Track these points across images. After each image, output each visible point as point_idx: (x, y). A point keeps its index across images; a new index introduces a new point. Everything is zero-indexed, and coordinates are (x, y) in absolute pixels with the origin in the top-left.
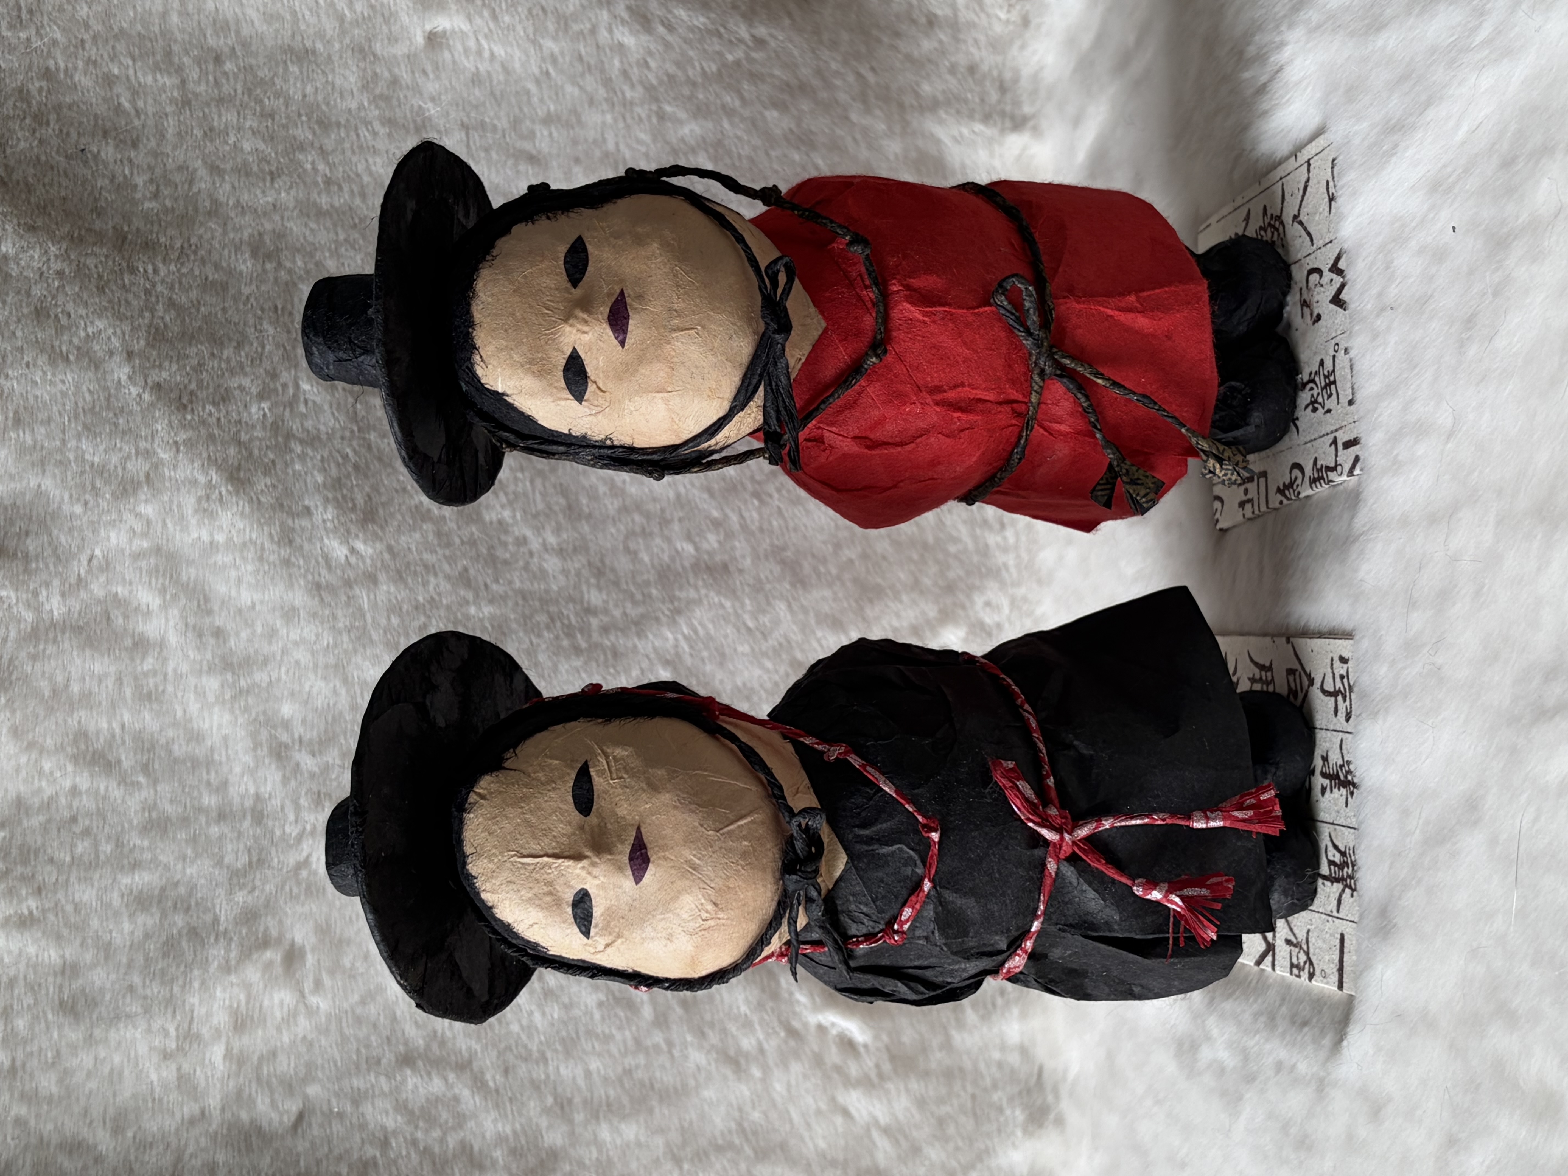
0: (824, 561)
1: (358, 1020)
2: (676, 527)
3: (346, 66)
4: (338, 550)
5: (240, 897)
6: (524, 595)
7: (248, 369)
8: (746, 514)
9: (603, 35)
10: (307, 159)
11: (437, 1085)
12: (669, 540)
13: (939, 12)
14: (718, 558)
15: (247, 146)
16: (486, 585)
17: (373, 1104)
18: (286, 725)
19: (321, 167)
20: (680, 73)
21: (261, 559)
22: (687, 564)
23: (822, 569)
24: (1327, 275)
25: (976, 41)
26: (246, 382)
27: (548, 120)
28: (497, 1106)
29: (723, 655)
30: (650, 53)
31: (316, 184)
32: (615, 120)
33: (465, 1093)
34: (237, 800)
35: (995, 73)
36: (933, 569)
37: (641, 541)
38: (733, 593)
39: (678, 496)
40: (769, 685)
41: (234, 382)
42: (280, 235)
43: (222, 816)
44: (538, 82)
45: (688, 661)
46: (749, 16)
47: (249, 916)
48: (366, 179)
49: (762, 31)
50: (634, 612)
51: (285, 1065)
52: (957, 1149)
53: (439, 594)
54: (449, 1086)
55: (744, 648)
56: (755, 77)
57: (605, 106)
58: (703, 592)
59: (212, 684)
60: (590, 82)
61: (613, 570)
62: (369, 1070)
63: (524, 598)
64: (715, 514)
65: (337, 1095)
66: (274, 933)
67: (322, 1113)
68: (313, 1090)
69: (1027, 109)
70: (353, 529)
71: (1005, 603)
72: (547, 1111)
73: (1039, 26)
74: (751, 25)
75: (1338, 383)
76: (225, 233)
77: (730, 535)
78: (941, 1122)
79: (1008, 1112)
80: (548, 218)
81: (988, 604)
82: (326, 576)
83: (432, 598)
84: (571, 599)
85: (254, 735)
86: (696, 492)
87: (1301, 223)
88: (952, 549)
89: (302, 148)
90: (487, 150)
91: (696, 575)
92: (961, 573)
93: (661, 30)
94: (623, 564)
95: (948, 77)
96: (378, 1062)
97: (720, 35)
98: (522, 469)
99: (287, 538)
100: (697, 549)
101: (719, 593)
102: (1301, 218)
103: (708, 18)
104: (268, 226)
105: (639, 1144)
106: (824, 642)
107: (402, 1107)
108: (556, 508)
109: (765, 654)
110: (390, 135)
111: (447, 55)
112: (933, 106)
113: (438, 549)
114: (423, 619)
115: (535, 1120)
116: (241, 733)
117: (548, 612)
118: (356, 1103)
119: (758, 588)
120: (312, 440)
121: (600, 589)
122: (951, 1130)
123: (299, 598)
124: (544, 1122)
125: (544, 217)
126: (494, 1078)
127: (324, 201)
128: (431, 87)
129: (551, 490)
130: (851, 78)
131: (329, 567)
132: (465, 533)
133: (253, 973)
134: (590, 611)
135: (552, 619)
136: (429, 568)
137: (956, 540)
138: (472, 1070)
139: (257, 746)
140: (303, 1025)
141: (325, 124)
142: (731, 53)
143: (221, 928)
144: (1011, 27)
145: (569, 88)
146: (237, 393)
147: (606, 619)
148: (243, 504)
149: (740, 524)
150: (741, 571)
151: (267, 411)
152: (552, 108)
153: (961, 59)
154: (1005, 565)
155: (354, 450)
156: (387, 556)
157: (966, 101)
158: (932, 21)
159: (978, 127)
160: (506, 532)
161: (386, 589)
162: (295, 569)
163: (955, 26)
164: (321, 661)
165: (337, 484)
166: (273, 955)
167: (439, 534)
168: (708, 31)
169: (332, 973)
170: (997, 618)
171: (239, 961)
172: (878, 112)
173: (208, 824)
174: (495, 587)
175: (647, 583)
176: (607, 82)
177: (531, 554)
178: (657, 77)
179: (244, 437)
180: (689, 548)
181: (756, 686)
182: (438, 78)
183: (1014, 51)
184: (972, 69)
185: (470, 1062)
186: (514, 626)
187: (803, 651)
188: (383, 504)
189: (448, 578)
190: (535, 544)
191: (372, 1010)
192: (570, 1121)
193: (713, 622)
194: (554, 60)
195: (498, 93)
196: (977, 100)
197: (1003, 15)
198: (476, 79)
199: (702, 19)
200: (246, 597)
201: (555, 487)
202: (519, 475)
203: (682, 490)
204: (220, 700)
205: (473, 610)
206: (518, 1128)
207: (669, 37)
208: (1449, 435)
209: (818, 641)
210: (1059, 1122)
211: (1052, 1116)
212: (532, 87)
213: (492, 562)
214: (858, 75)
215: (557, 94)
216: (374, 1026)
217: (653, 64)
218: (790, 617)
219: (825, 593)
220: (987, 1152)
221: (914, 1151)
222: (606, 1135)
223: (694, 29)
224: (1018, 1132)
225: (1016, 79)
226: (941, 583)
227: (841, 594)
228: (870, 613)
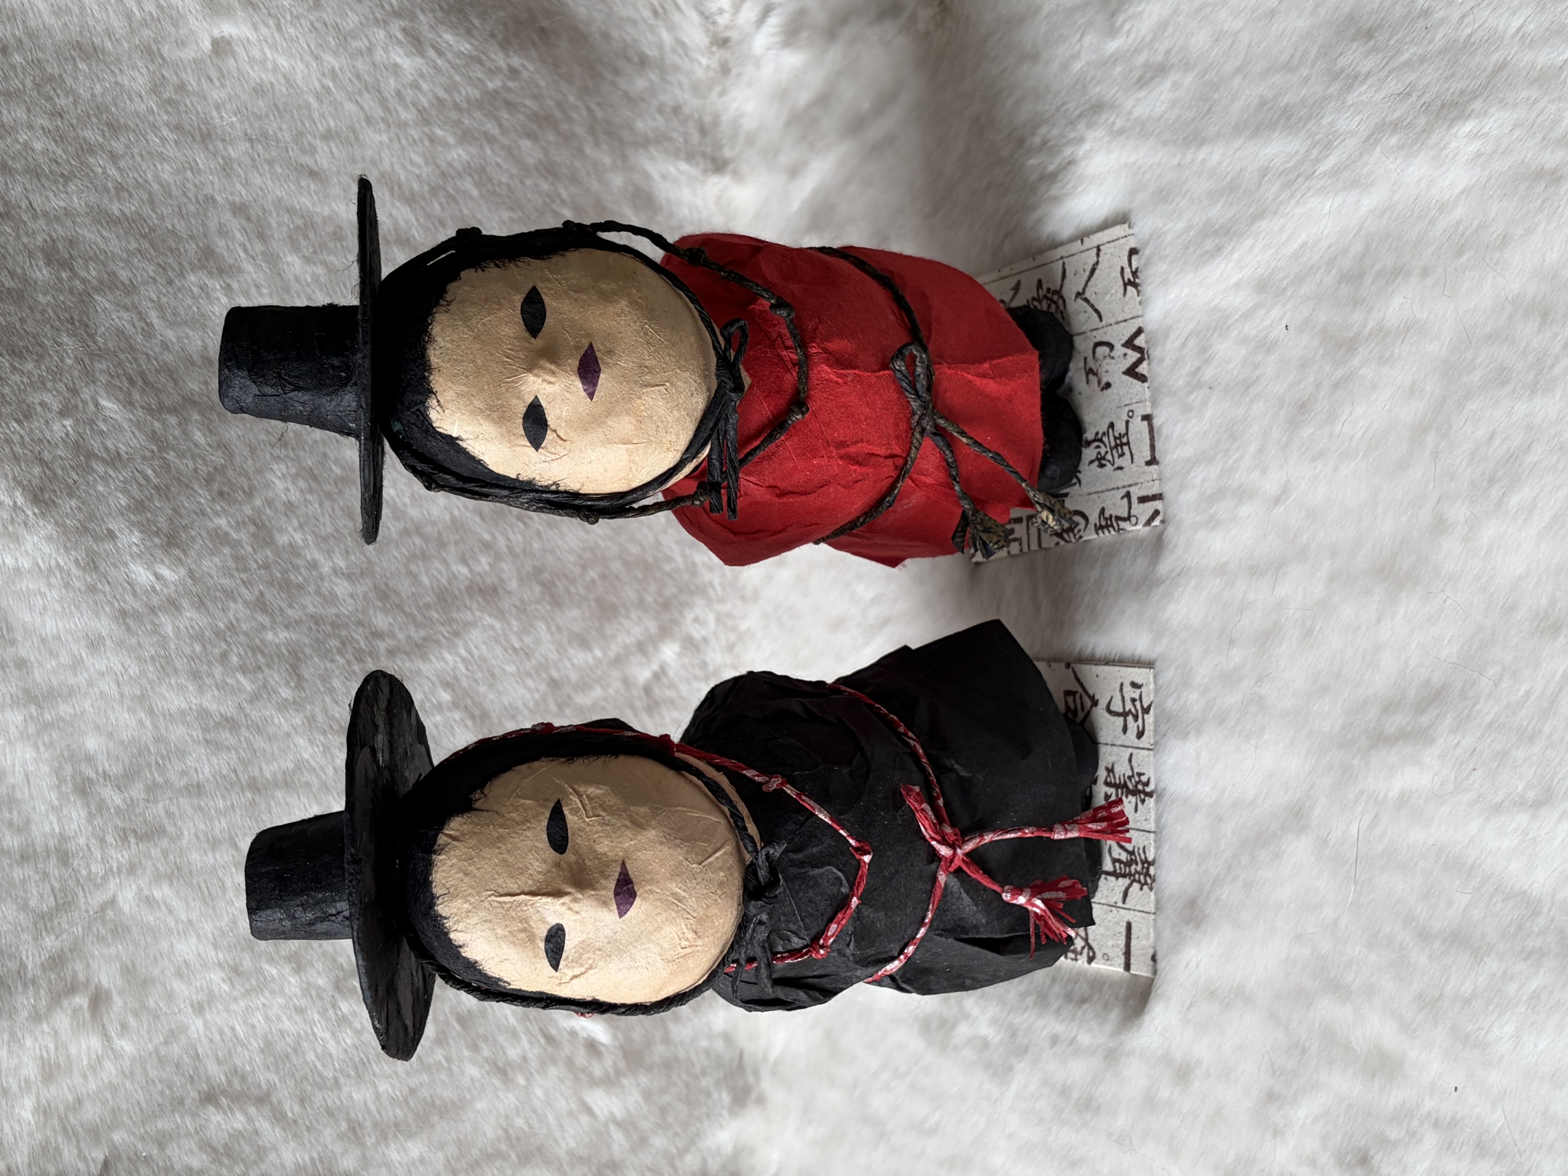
0: (573, 581)
1: (162, 1061)
2: (452, 549)
3: (134, 67)
4: (142, 574)
5: (50, 942)
6: (317, 620)
7: (49, 385)
8: (512, 536)
9: (379, 55)
10: (99, 163)
11: (239, 1121)
12: (445, 562)
13: (650, 53)
14: (489, 581)
15: (38, 146)
16: (281, 609)
17: (178, 1145)
18: (89, 759)
19: (112, 172)
20: (446, 97)
21: (67, 585)
22: (462, 587)
23: (573, 590)
24: (1119, 350)
25: (680, 83)
26: (48, 398)
27: (328, 136)
28: (295, 1135)
29: (493, 675)
30: (422, 76)
31: (107, 190)
32: (391, 140)
33: (264, 1125)
34: (39, 841)
35: (696, 116)
36: (653, 588)
37: (420, 563)
38: (501, 615)
39: (453, 519)
40: (531, 704)
41: (35, 398)
42: (72, 242)
43: (26, 857)
44: (318, 97)
45: (465, 683)
46: (505, 45)
47: (56, 962)
48: (156, 187)
49: (516, 61)
50: (417, 635)
51: (92, 1112)
52: (676, 1135)
53: (237, 619)
54: (250, 1120)
55: (511, 669)
56: (510, 106)
57: (382, 126)
58: (478, 613)
59: (15, 718)
60: (368, 101)
61: (397, 594)
62: (172, 1111)
63: (316, 623)
64: (487, 537)
65: (142, 1138)
66: (81, 977)
67: (129, 1159)
68: (119, 1136)
69: (727, 153)
70: (159, 553)
71: (711, 618)
72: (341, 1137)
73: (739, 75)
74: (507, 56)
75: (1132, 445)
76: (18, 237)
77: (498, 557)
78: (663, 1111)
79: (715, 1095)
80: (497, 266)
81: (696, 620)
82: (131, 603)
83: (232, 624)
84: (360, 623)
85: (57, 772)
86: (469, 515)
87: (1086, 300)
88: (667, 567)
89: (92, 151)
90: (270, 163)
91: (471, 597)
92: (675, 590)
93: (432, 53)
94: (405, 587)
95: (658, 116)
96: (182, 1102)
97: (480, 62)
98: (311, 491)
99: (91, 564)
100: (471, 571)
101: (490, 615)
102: (1087, 295)
103: (472, 44)
104: (61, 231)
105: (422, 1161)
106: (575, 661)
107: (207, 1146)
108: (345, 532)
109: (528, 674)
110: (177, 143)
111: (231, 62)
112: (645, 143)
113: (236, 573)
114: (224, 646)
115: (330, 1147)
116: (45, 769)
117: (339, 636)
118: (162, 1146)
119: (522, 609)
120: (115, 460)
121: (385, 611)
122: (670, 1119)
123: (104, 626)
124: (338, 1148)
125: (492, 265)
126: (292, 1108)
127: (115, 208)
128: (216, 94)
129: (339, 513)
130: (584, 113)
131: (135, 594)
132: (259, 557)
133: (62, 1021)
134: (377, 635)
135: (344, 644)
136: (230, 595)
137: (669, 559)
138: (271, 1103)
139: (61, 781)
140: (110, 1070)
141: (114, 128)
142: (490, 80)
143: (29, 975)
144: (711, 73)
145: (350, 107)
146: (39, 408)
147: (391, 642)
148: (50, 528)
149: (507, 546)
150: (509, 593)
151: (69, 428)
152: (332, 124)
153: (667, 99)
154: (711, 584)
155: (154, 471)
156: (189, 581)
157: (672, 140)
158: (643, 62)
159: (684, 166)
160: (299, 555)
161: (190, 615)
162: (101, 596)
163: (661, 67)
164: (127, 690)
165: (139, 506)
166: (81, 1001)
167: (237, 558)
168: (472, 58)
169: (136, 1014)
170: (703, 633)
171: (49, 1009)
172: (605, 147)
173: (11, 866)
174: (290, 612)
175: (428, 606)
176: (383, 102)
177: (322, 578)
178: (429, 101)
179: (47, 456)
180: (464, 570)
181: (519, 704)
182: (223, 85)
183: (714, 95)
184: (677, 110)
185: (268, 1095)
186: (308, 651)
187: (558, 670)
188: (185, 527)
189: (245, 603)
190: (326, 568)
191: (175, 1048)
192: (362, 1145)
193: (485, 643)
194: (334, 75)
195: (281, 106)
196: (681, 140)
197: (704, 61)
198: (259, 90)
199: (468, 46)
200: (51, 626)
201: (342, 509)
202: (309, 497)
203: (456, 513)
204: (24, 736)
205: (270, 636)
206: (315, 1155)
207: (439, 62)
208: (1277, 501)
209: (570, 659)
210: (761, 1100)
211: (754, 1096)
212: (312, 100)
213: (286, 586)
214: (589, 109)
215: (336, 109)
216: (177, 1066)
217: (425, 86)
218: (549, 637)
219: (575, 613)
220: (698, 1135)
221: (643, 1141)
222: (394, 1154)
223: (460, 55)
224: (725, 1113)
225: (716, 123)
226: (660, 600)
227: (587, 614)
228: (609, 631)
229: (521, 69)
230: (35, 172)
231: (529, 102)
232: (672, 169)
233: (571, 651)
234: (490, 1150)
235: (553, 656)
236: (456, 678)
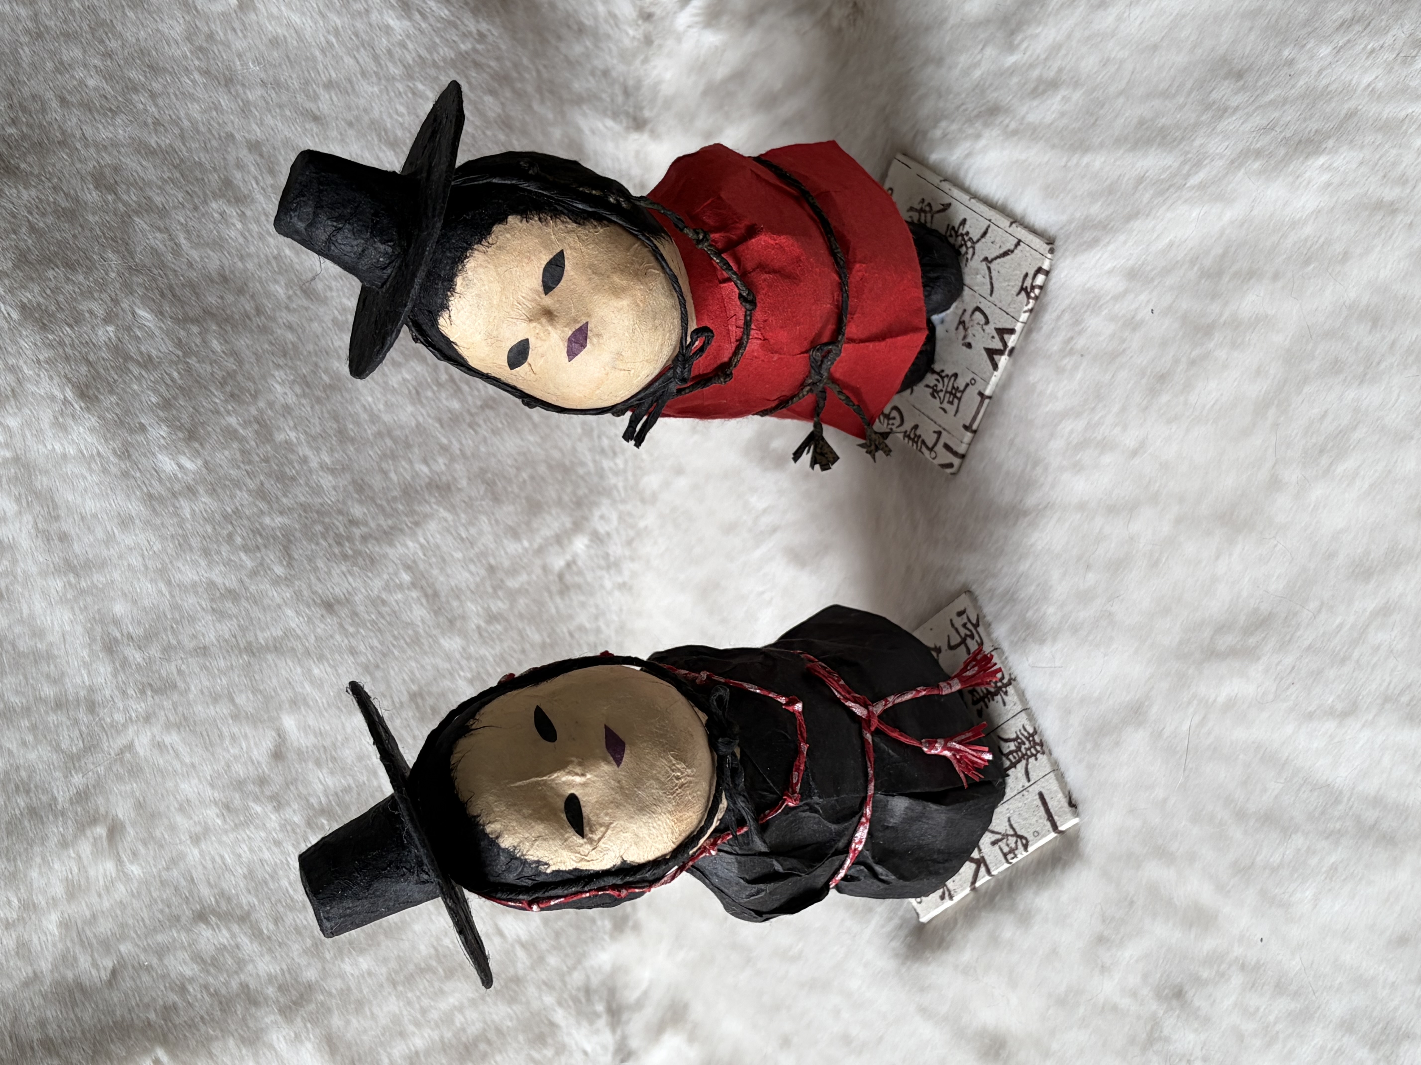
0: (510, 481)
1: (163, 883)
2: (416, 450)
3: (172, 17)
4: (167, 464)
5: (77, 779)
6: (305, 507)
7: (96, 295)
8: (464, 441)
9: (374, 16)
10: (141, 100)
11: (223, 937)
12: (410, 462)
13: (586, 22)
14: (444, 479)
15: (91, 83)
16: (277, 498)
17: (174, 956)
18: (116, 622)
19: (153, 109)
20: (428, 56)
21: (105, 471)
22: (423, 484)
23: (510, 489)
25: (610, 50)
26: (94, 306)
27: (329, 85)
28: (270, 950)
29: (444, 560)
30: (408, 36)
31: (146, 124)
32: (381, 91)
33: (244, 940)
34: (71, 690)
35: (622, 79)
36: (569, 489)
37: (390, 462)
38: (452, 508)
39: (418, 425)
40: (472, 587)
41: (84, 306)
42: (117, 169)
43: (60, 704)
44: (323, 51)
45: (422, 566)
46: (475, 12)
47: (82, 796)
48: (186, 123)
49: (484, 27)
50: (385, 523)
51: (105, 927)
52: (567, 955)
53: (242, 505)
54: (233, 936)
55: (458, 555)
56: (477, 65)
57: (374, 79)
58: (435, 507)
59: (57, 584)
60: (364, 57)
61: (370, 487)
62: (170, 927)
63: (305, 511)
64: (444, 441)
65: (145, 950)
66: (102, 810)
67: (133, 967)
68: (125, 948)
69: (647, 114)
70: (181, 445)
71: (614, 517)
72: (306, 952)
73: (660, 46)
74: (478, 22)
76: (73, 163)
77: (453, 459)
78: (557, 935)
79: (599, 923)
81: (602, 517)
82: (157, 489)
83: (237, 508)
84: (340, 512)
85: (89, 632)
86: (430, 421)
88: (581, 471)
89: (135, 90)
90: (280, 106)
91: (430, 493)
92: (586, 491)
93: (417, 17)
94: (377, 482)
95: (591, 79)
96: (178, 919)
97: (456, 27)
98: (304, 395)
99: (125, 453)
100: (431, 470)
101: (445, 508)
103: (449, 11)
104: (108, 159)
105: (370, 973)
106: (508, 550)
107: (198, 958)
108: (331, 432)
109: (472, 560)
110: (205, 85)
111: (253, 17)
112: (579, 101)
113: (242, 465)
114: (230, 527)
115: (296, 960)
116: (79, 629)
117: (323, 523)
118: (160, 956)
119: (469, 504)
120: (148, 363)
121: (361, 502)
122: (563, 941)
123: (135, 507)
124: (303, 961)
126: (267, 926)
127: (153, 141)
128: (239, 44)
129: (326, 415)
130: (534, 74)
131: (160, 480)
132: (261, 452)
133: (85, 848)
134: (353, 522)
135: (327, 529)
136: (237, 484)
137: (583, 464)
138: (250, 921)
139: (93, 640)
140: (121, 891)
141: (154, 69)
142: (463, 42)
143: (59, 807)
144: (636, 44)
145: (348, 61)
146: (87, 315)
147: (364, 529)
148: (94, 421)
149: (460, 450)
150: (459, 490)
151: (112, 334)
152: (334, 75)
153: (597, 63)
154: (615, 486)
155: (179, 373)
156: (204, 471)
157: (600, 99)
158: (581, 30)
159: (610, 123)
160: (293, 451)
161: (205, 501)
162: (133, 481)
163: (597, 37)
164: (150, 564)
165: (166, 404)
166: (101, 831)
167: (243, 452)
168: (449, 22)
169: (145, 844)
170: (607, 528)
171: (75, 837)
172: (549, 104)
173: (47, 713)
174: (284, 500)
175: (395, 499)
176: (376, 58)
177: (310, 471)
178: (413, 59)
179: (92, 357)
180: (425, 469)
181: (463, 586)
182: (245, 37)
183: (638, 62)
184: (606, 73)
185: (248, 914)
186: (298, 535)
187: (495, 558)
188: (203, 424)
189: (249, 491)
190: (314, 464)
191: (175, 873)
192: (323, 959)
193: (439, 533)
194: (337, 33)
195: (292, 57)
196: (608, 100)
197: (631, 32)
198: (275, 42)
199: (447, 12)
200: (91, 506)
201: (329, 413)
202: (303, 401)
203: (421, 419)
204: (63, 600)
205: (267, 520)
206: (285, 967)
207: (424, 25)
208: (1134, 453)
209: (504, 549)
210: (637, 928)
211: (631, 923)
212: (317, 53)
213: (281, 477)
214: (538, 71)
215: (337, 62)
216: (176, 889)
217: (410, 46)
218: (489, 529)
219: (511, 508)
220: (584, 955)
221: (540, 960)
222: (347, 967)
223: (440, 19)
224: (606, 937)
225: (638, 86)
226: (574, 499)
227: (519, 510)
228: (535, 525)
229: (488, 34)
230: (87, 106)
231: (493, 63)
232: (600, 125)
233: (505, 541)
234: (423, 965)
235: (492, 546)
236: (414, 562)
